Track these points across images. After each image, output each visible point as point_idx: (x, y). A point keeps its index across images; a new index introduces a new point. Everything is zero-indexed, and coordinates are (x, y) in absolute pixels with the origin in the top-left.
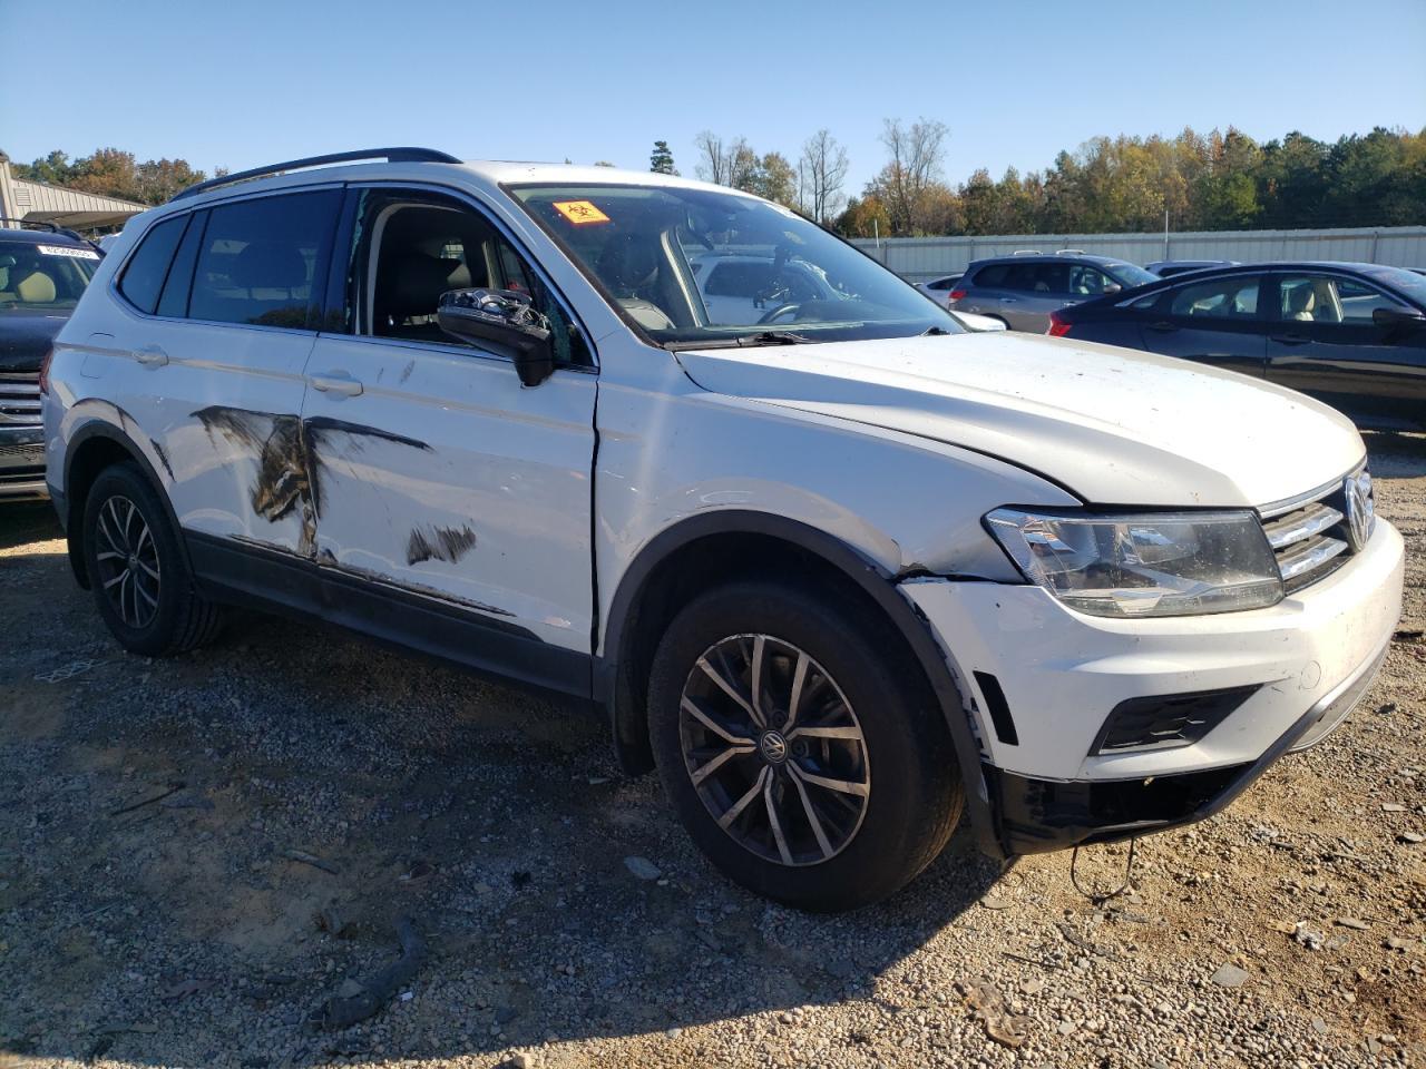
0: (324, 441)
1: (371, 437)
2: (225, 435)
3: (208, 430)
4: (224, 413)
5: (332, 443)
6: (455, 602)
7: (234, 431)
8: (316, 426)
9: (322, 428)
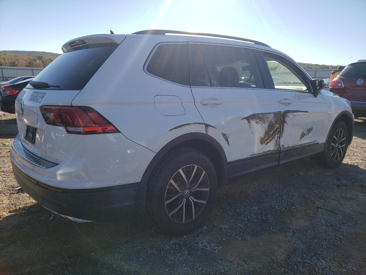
0: (288, 116)
1: (298, 112)
2: (256, 123)
3: (249, 122)
4: (256, 116)
5: (289, 116)
6: (308, 143)
7: (260, 120)
8: (285, 113)
9: (287, 113)
